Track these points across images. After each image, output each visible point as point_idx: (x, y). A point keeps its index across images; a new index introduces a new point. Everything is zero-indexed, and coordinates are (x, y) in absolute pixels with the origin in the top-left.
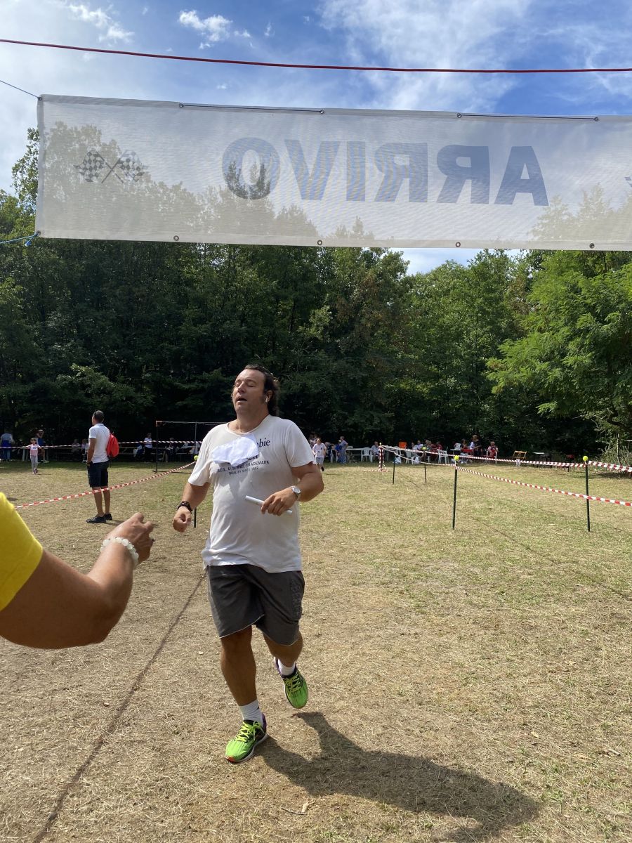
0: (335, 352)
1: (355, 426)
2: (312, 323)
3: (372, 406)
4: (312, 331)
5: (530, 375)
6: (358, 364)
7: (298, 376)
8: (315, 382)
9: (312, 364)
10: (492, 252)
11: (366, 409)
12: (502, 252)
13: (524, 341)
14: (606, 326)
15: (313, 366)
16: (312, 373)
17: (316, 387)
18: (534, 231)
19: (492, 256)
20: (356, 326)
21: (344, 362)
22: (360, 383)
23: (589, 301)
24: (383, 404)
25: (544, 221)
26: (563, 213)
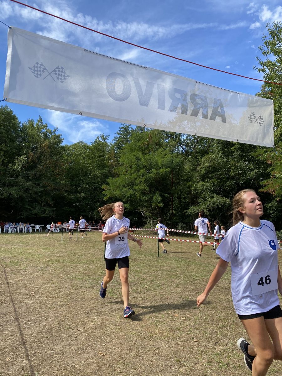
0: (27, 178)
1: (36, 214)
2: (16, 163)
3: (45, 204)
4: (16, 167)
5: (119, 193)
6: (38, 185)
7: (7, 189)
8: (16, 192)
9: (14, 183)
10: (100, 139)
11: (42, 206)
12: (105, 140)
13: (117, 178)
14: (150, 174)
15: (14, 184)
16: (15, 188)
17: (17, 195)
18: (118, 133)
19: (101, 141)
20: (39, 166)
21: (32, 183)
22: (39, 194)
23: (144, 164)
24: (51, 204)
25: (122, 130)
26: (129, 127)
